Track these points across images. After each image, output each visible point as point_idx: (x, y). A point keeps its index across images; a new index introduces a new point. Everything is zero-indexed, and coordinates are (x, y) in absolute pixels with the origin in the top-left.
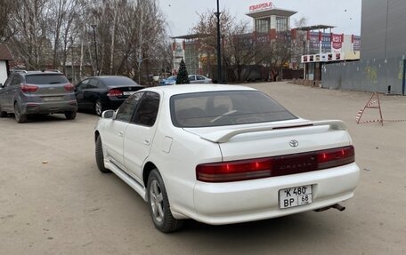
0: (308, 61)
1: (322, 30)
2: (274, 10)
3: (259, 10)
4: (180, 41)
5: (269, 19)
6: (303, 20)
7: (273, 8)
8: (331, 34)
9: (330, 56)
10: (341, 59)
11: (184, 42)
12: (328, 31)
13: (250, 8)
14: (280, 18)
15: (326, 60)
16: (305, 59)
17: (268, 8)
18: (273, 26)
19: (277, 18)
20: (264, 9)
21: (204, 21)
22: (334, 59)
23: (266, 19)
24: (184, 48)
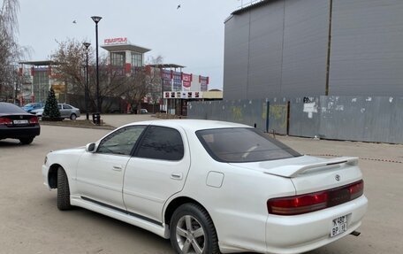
0: (170, 97)
1: (173, 69)
2: (130, 46)
3: (115, 44)
4: (28, 67)
5: (124, 54)
6: (159, 58)
7: (128, 43)
8: (182, 73)
9: (190, 94)
10: (200, 97)
11: (33, 68)
12: (178, 70)
13: (105, 41)
14: (135, 54)
15: (187, 97)
16: (167, 95)
17: (123, 43)
18: (128, 61)
19: (132, 54)
20: (118, 43)
21: (64, 50)
22: (193, 96)
23: (121, 53)
24: (33, 75)
